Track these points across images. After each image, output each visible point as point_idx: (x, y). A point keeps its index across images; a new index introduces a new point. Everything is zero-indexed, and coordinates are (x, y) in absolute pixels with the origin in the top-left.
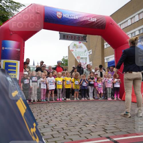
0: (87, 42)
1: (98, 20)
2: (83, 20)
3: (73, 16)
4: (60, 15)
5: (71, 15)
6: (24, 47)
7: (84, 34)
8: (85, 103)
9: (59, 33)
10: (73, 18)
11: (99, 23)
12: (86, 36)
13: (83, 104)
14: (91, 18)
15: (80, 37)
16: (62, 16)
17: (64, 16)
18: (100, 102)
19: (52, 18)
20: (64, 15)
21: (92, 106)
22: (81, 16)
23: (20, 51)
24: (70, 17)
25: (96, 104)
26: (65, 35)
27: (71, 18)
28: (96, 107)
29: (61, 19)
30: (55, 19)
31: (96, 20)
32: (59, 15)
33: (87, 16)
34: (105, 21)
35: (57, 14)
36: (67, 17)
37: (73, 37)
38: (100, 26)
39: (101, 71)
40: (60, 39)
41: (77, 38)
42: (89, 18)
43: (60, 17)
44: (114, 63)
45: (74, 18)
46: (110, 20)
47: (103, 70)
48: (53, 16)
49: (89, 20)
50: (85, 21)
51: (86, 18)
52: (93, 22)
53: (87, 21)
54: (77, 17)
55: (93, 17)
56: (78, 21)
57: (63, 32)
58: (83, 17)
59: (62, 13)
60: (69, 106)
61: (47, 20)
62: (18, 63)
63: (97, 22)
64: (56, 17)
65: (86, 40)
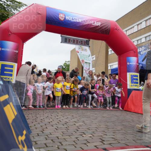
0: (89, 47)
1: (103, 24)
2: (86, 23)
3: (77, 19)
4: (63, 17)
5: (74, 18)
6: (23, 49)
7: (87, 39)
8: (84, 111)
9: (61, 36)
10: (76, 21)
11: (104, 28)
12: (89, 41)
13: (82, 112)
14: (95, 22)
15: (83, 42)
16: (65, 18)
17: (67, 19)
18: (101, 111)
19: (54, 19)
20: (67, 17)
21: (92, 115)
22: (84, 20)
23: (18, 53)
24: (73, 19)
25: (96, 112)
26: (67, 38)
27: (74, 21)
28: (96, 116)
29: (63, 21)
30: (58, 21)
31: (100, 24)
32: (61, 17)
33: (91, 20)
34: (110, 26)
35: (60, 16)
36: (70, 20)
37: (75, 41)
38: (104, 30)
39: (103, 78)
40: (61, 42)
41: (79, 42)
42: (93, 22)
43: (62, 19)
44: (117, 70)
45: (78, 21)
46: (115, 25)
47: (105, 77)
48: (56, 18)
49: (93, 24)
50: (88, 24)
51: (90, 21)
52: (97, 26)
53: (91, 25)
54: (80, 20)
55: (98, 22)
56: (81, 25)
57: (65, 35)
58: (87, 21)
59: (64, 16)
60: (67, 114)
61: (49, 21)
62: (15, 65)
63: (102, 27)
64: (58, 19)
65: (89, 44)
